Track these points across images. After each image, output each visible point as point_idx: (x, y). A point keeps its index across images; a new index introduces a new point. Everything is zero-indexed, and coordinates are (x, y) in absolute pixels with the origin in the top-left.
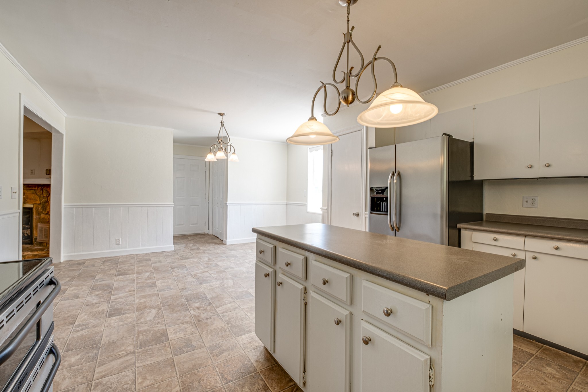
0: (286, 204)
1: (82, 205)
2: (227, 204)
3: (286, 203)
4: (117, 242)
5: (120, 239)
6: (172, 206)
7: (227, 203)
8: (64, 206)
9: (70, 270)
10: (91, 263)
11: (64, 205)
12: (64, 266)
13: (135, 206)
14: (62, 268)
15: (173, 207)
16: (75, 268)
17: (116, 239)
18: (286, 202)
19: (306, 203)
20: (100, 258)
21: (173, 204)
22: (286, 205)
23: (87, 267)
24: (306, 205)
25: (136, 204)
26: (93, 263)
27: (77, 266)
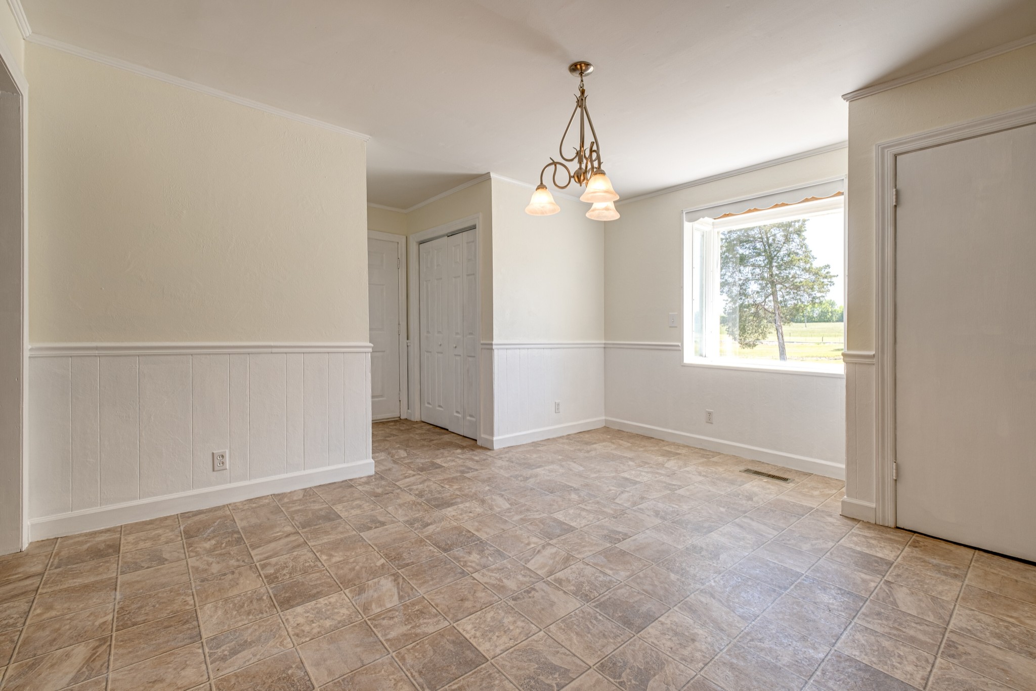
0: (604, 348)
1: (97, 348)
2: (494, 347)
3: (605, 344)
4: (216, 462)
5: (226, 452)
6: (368, 352)
7: (494, 343)
8: (31, 350)
9: (72, 590)
10: (142, 545)
11: (30, 347)
12: (38, 568)
13: (270, 350)
14: (36, 581)
15: (370, 354)
16: (92, 579)
17: (213, 453)
18: (604, 342)
19: (680, 344)
20: (166, 518)
21: (371, 345)
22: (603, 350)
23: (137, 567)
24: (680, 348)
25: (272, 344)
26: (148, 544)
27: (93, 563)
